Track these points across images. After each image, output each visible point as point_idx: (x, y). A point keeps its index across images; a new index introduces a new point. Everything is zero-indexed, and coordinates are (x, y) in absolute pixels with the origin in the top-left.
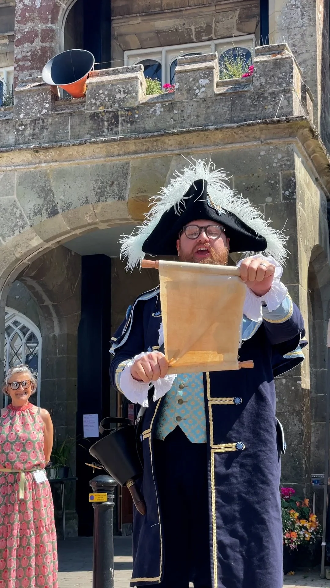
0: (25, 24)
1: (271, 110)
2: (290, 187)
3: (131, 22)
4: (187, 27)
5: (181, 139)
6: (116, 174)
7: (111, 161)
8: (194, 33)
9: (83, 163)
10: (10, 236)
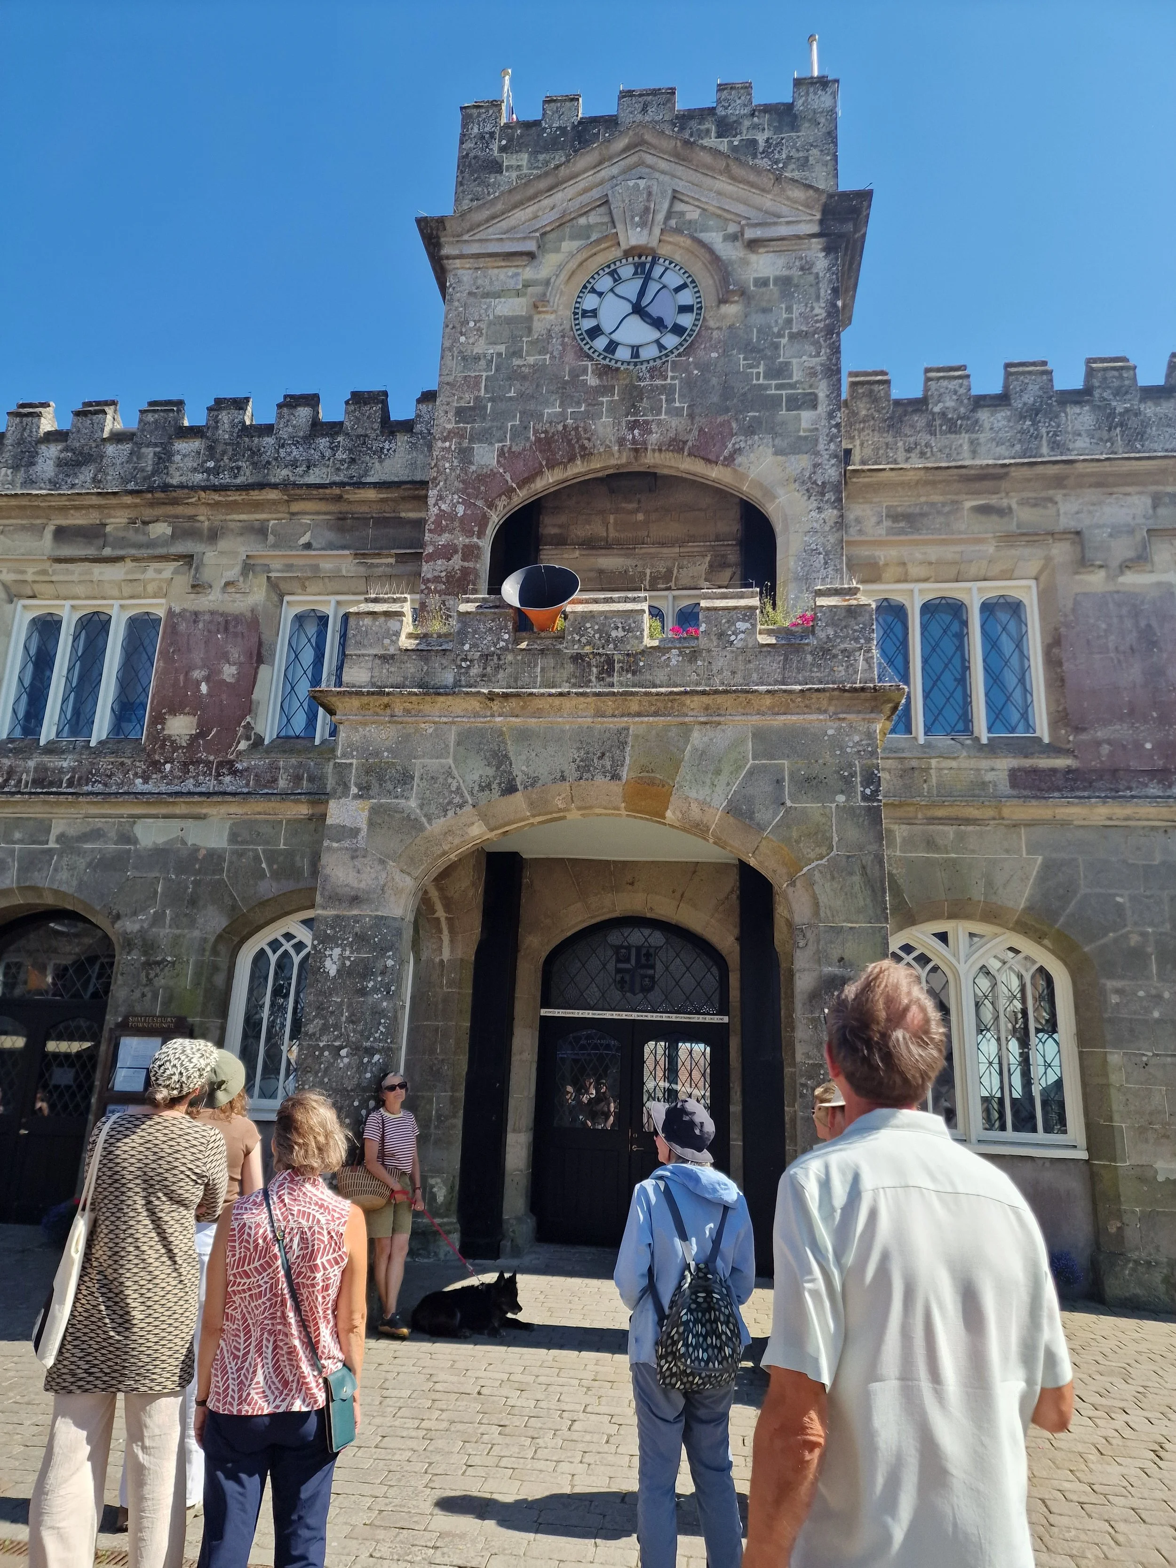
0: (440, 535)
1: (843, 673)
2: (872, 783)
3: (565, 556)
4: (639, 569)
5: (710, 702)
6: (609, 742)
7: (602, 723)
8: (648, 578)
9: (559, 723)
10: (439, 817)
